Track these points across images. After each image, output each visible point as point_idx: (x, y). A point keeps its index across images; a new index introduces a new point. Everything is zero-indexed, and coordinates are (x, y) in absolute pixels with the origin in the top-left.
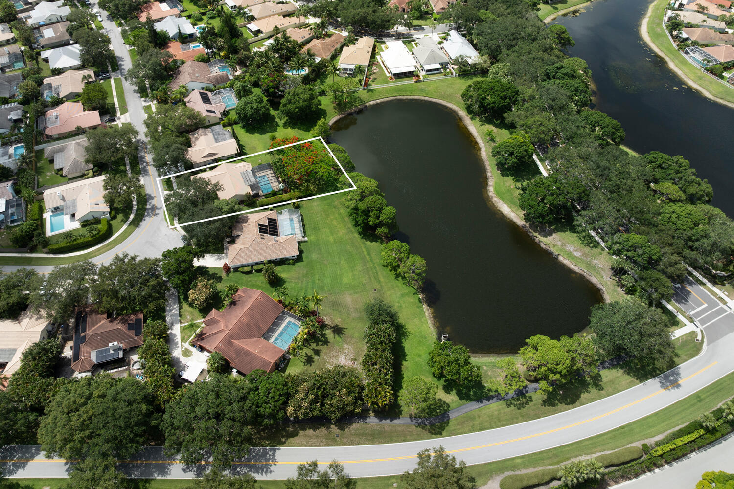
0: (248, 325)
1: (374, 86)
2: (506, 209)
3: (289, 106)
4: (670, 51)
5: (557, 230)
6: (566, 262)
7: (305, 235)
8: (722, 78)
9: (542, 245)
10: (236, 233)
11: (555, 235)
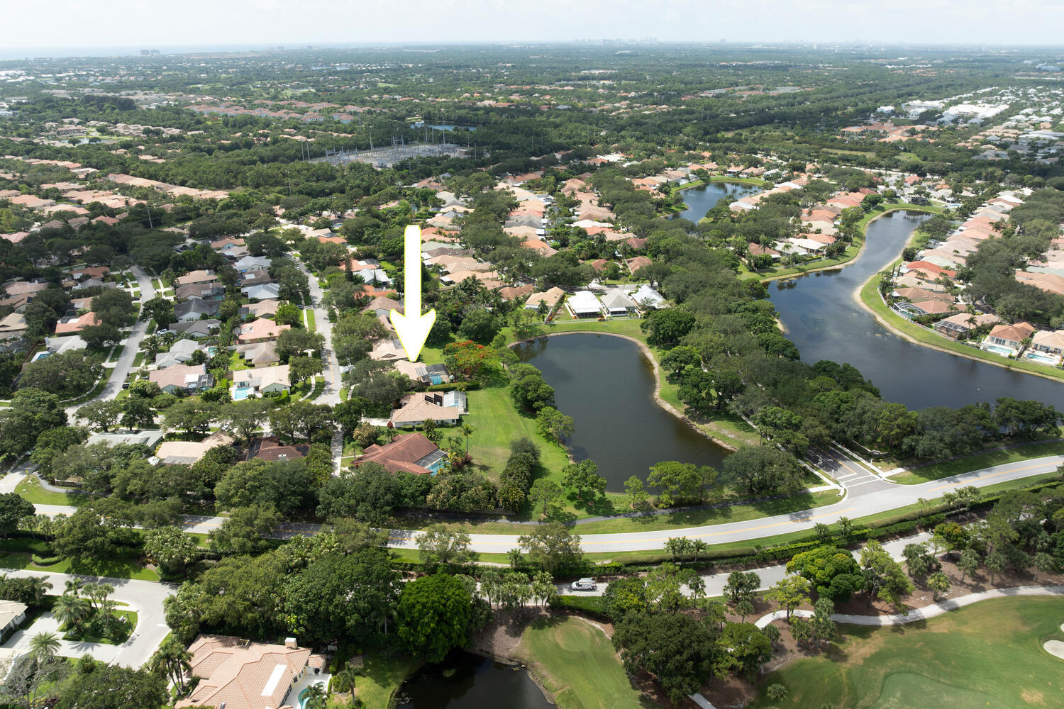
0: (403, 452)
1: (556, 322)
2: (668, 407)
3: (468, 324)
4: (880, 308)
5: (715, 419)
6: (719, 442)
7: (466, 410)
8: (931, 327)
9: (698, 431)
10: (403, 401)
11: (711, 423)
